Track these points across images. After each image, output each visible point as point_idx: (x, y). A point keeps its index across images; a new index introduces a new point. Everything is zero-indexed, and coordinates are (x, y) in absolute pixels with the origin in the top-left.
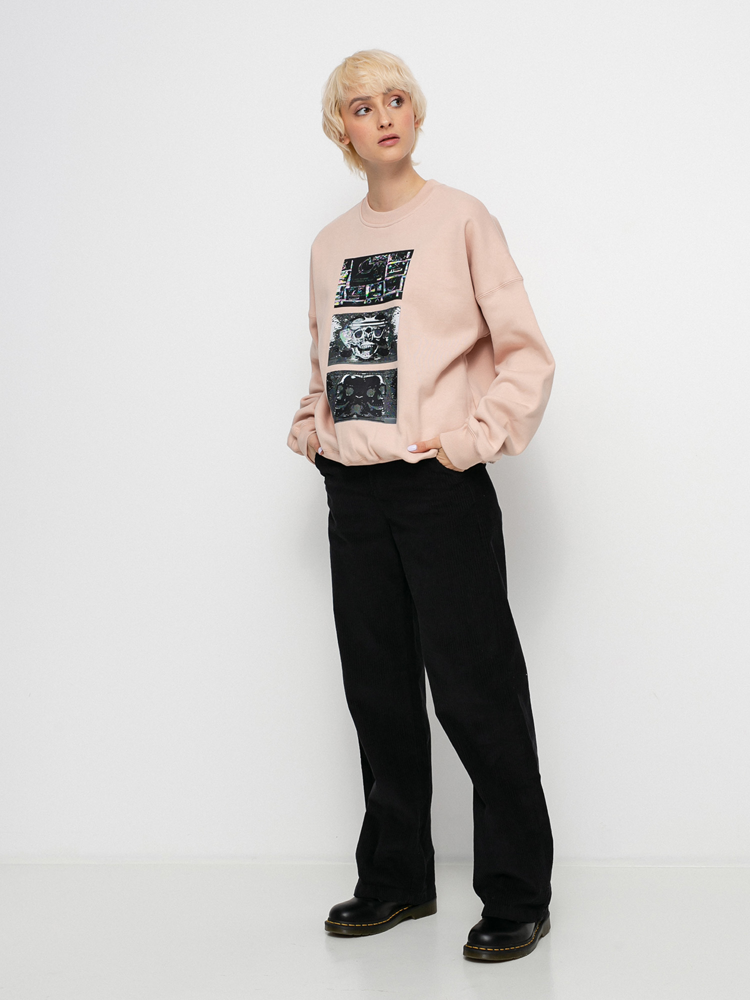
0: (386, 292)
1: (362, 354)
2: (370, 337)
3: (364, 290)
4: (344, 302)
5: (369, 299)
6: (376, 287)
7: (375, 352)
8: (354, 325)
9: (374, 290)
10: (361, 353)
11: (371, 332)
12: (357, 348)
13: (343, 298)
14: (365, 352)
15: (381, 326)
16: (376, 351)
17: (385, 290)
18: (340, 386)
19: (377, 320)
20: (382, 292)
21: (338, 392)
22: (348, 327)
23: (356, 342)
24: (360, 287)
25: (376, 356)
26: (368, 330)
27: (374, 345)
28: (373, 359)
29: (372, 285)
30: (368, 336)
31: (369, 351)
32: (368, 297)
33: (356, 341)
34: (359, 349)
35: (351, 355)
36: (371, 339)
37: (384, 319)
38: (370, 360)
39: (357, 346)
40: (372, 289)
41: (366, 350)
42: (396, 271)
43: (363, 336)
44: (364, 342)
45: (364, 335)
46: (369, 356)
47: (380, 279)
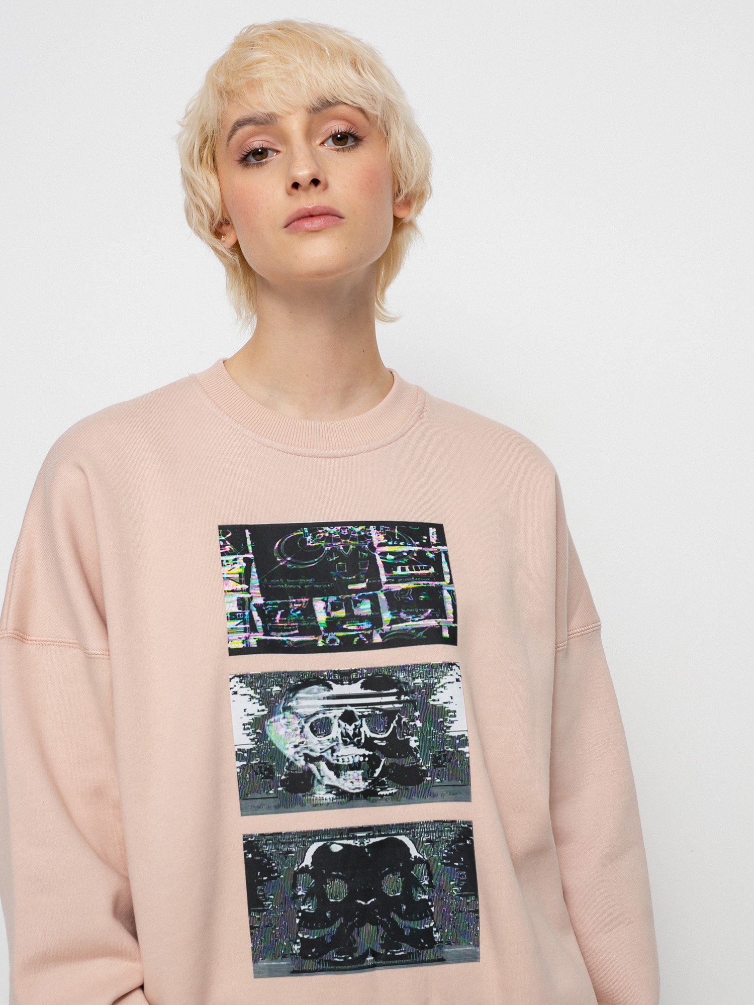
0: (393, 622)
1: (341, 779)
2: (355, 735)
3: (309, 611)
4: (259, 642)
5: (332, 636)
6: (349, 605)
7: (376, 775)
8: (303, 703)
9: (342, 613)
10: (338, 776)
11: (358, 723)
12: (323, 765)
13: (253, 629)
14: (349, 772)
15: (384, 707)
16: (378, 771)
17: (387, 616)
18: (302, 877)
19: (369, 691)
20: (376, 620)
21: (300, 893)
22: (285, 709)
23: (318, 748)
24: (296, 604)
25: (383, 786)
26: (348, 717)
27: (369, 756)
28: (375, 794)
29: (332, 599)
30: (351, 733)
31: (360, 772)
32: (326, 630)
33: (317, 744)
34: (330, 766)
35: (312, 786)
36: (359, 741)
37: (395, 690)
38: (369, 796)
39: (321, 758)
40: (334, 609)
41: (354, 767)
42: (415, 572)
43: (336, 732)
44: (342, 746)
45: (339, 730)
46: (363, 785)
47: (364, 585)
